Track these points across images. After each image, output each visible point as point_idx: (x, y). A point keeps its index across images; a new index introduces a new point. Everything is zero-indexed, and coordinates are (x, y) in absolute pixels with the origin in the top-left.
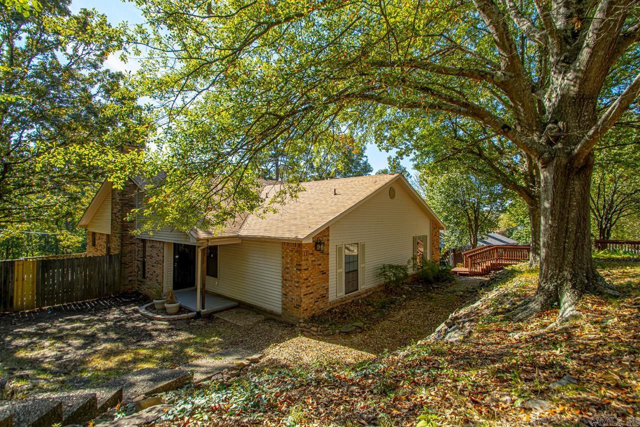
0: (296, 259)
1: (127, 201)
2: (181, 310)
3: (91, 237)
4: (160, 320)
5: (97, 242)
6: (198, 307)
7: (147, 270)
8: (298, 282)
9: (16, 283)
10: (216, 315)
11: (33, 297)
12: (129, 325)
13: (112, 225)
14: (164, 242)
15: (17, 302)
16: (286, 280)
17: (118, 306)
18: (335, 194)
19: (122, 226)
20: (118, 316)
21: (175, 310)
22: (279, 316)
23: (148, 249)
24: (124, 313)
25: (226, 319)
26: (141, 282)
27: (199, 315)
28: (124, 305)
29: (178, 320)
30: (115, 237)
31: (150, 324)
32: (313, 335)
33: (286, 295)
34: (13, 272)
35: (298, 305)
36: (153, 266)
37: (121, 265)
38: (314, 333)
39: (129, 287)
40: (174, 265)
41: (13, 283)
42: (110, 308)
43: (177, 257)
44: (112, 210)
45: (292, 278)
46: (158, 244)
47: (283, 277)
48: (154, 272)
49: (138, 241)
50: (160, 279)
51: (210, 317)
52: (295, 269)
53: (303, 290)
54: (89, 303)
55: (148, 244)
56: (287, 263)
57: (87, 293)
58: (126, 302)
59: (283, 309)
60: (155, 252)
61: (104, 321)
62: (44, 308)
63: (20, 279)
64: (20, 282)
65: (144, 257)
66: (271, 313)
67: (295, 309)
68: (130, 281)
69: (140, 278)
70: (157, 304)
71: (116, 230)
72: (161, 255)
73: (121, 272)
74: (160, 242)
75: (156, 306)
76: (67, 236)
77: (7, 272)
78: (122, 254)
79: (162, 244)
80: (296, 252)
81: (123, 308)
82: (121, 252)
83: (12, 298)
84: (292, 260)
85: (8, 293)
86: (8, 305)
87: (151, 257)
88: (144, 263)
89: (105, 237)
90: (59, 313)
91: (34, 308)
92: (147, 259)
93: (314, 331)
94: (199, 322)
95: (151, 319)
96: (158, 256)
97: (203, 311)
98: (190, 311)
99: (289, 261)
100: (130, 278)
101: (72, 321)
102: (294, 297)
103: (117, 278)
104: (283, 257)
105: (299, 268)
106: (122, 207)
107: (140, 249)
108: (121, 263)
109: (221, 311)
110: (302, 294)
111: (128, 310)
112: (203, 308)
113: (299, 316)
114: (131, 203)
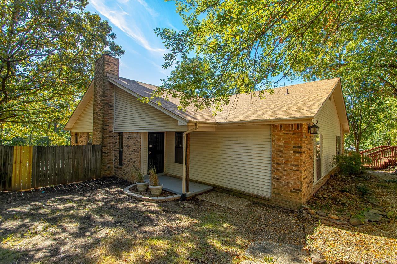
0: (293, 142)
1: (107, 102)
2: (164, 192)
3: (74, 137)
4: (148, 201)
5: (79, 140)
6: (184, 191)
7: (123, 158)
8: (296, 166)
9: (14, 165)
10: (200, 198)
11: (29, 178)
12: (120, 206)
13: (94, 122)
14: (141, 133)
15: (15, 183)
16: (277, 164)
17: (103, 187)
18: (288, 93)
19: (103, 121)
20: (106, 197)
21: (159, 192)
22: (269, 200)
23: (124, 140)
24: (110, 193)
25: (212, 201)
26: (118, 168)
27: (184, 198)
28: (107, 187)
29: (166, 201)
30: (97, 131)
31: (140, 205)
32: (338, 225)
33: (278, 179)
34: (12, 155)
35: (297, 190)
36: (129, 154)
37: (102, 154)
38: (338, 222)
39: (108, 172)
40: (149, 153)
41: (12, 165)
42: (96, 189)
43: (151, 146)
44: (94, 110)
45: (287, 161)
46: (136, 135)
47: (273, 160)
48: (131, 159)
49: (115, 135)
50: (136, 165)
51: (194, 199)
52: (292, 152)
53: (303, 174)
54: (77, 185)
55: (125, 136)
56: (280, 146)
57: (75, 176)
58: (108, 184)
59: (273, 193)
60: (131, 143)
61: (94, 201)
62: (38, 188)
63: (18, 162)
64: (18, 165)
65: (121, 146)
66: (257, 197)
67: (293, 194)
68: (109, 167)
69: (117, 165)
70: (139, 186)
71: (97, 126)
72: (138, 144)
73: (102, 160)
74: (137, 132)
75: (139, 188)
76: (56, 137)
77: (6, 155)
78: (103, 145)
79: (139, 135)
80: (294, 134)
81: (107, 189)
82: (102, 143)
83: (10, 179)
84: (287, 142)
85: (7, 174)
86: (7, 185)
87: (128, 146)
88: (121, 153)
89: (86, 134)
90: (51, 193)
91: (29, 188)
92: (125, 150)
93: (336, 219)
94: (186, 204)
95: (140, 200)
96: (136, 145)
97: (188, 193)
98: (172, 194)
99: (282, 144)
100: (109, 165)
101: (65, 201)
102: (290, 181)
103: (99, 165)
104: (273, 141)
105: (299, 150)
106: (104, 106)
107: (117, 141)
108: (102, 152)
109: (201, 194)
110: (303, 178)
111: (113, 191)
112: (187, 190)
113: (299, 201)
114: (110, 104)
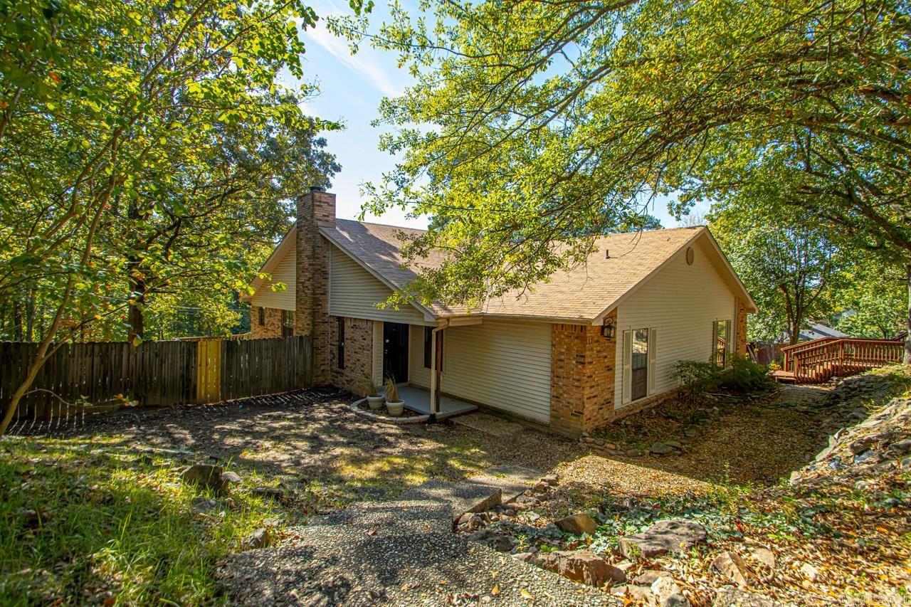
0: (575, 348)
1: (319, 267)
2: (407, 412)
3: (257, 314)
4: (383, 421)
5: (266, 321)
6: (433, 410)
7: (346, 357)
8: (578, 380)
9: (199, 368)
10: (455, 420)
11: (217, 386)
12: (349, 426)
13: (297, 297)
14: (372, 321)
15: (201, 392)
16: (557, 377)
17: (320, 402)
18: (608, 258)
19: (313, 298)
20: (327, 415)
21: (399, 411)
22: (547, 426)
23: (346, 330)
24: (331, 410)
25: (470, 426)
26: (337, 373)
27: (433, 419)
28: (326, 401)
29: (408, 423)
30: (303, 313)
31: (375, 427)
32: (611, 455)
33: (557, 397)
34: (196, 355)
35: (579, 412)
36: (356, 352)
37: (313, 350)
38: (613, 452)
39: (321, 379)
40: (384, 351)
41: (196, 368)
42: (311, 403)
43: (387, 341)
44: (298, 278)
45: (568, 373)
46: (364, 324)
47: (553, 372)
48: (358, 360)
49: (332, 320)
50: (366, 371)
51: (447, 422)
52: (574, 362)
53: (586, 392)
54: (280, 396)
55: (348, 324)
56: (561, 353)
57: (277, 385)
58: (325, 397)
59: (552, 416)
60: (358, 335)
61: (315, 420)
62: (228, 401)
63: (204, 364)
64: (204, 368)
65: (342, 339)
66: (533, 421)
67: (574, 418)
68: (323, 370)
69: (335, 368)
70: (372, 401)
71: (304, 304)
72: (368, 338)
73: (313, 359)
74: (367, 320)
75: (371, 405)
76: (224, 311)
77: (189, 354)
78: (313, 336)
79: (370, 324)
80: (577, 338)
81: (326, 404)
82: (313, 333)
83: (195, 386)
84: (569, 349)
85: (190, 380)
86: (191, 396)
87: (353, 340)
88: (341, 349)
89: (280, 314)
90: (252, 408)
91: (218, 401)
92: (347, 343)
93: (611, 449)
94: (435, 428)
95: (374, 421)
96: (364, 339)
97: (438, 413)
98: (418, 414)
99: (563, 350)
100: (322, 368)
101: (279, 418)
102: (571, 401)
103: (308, 367)
104: (553, 345)
105: (582, 360)
106: (314, 274)
107: (335, 330)
108: (313, 348)
109: (458, 415)
110: (586, 397)
111: (335, 407)
112: (438, 410)
113: (579, 427)
114: (323, 270)
